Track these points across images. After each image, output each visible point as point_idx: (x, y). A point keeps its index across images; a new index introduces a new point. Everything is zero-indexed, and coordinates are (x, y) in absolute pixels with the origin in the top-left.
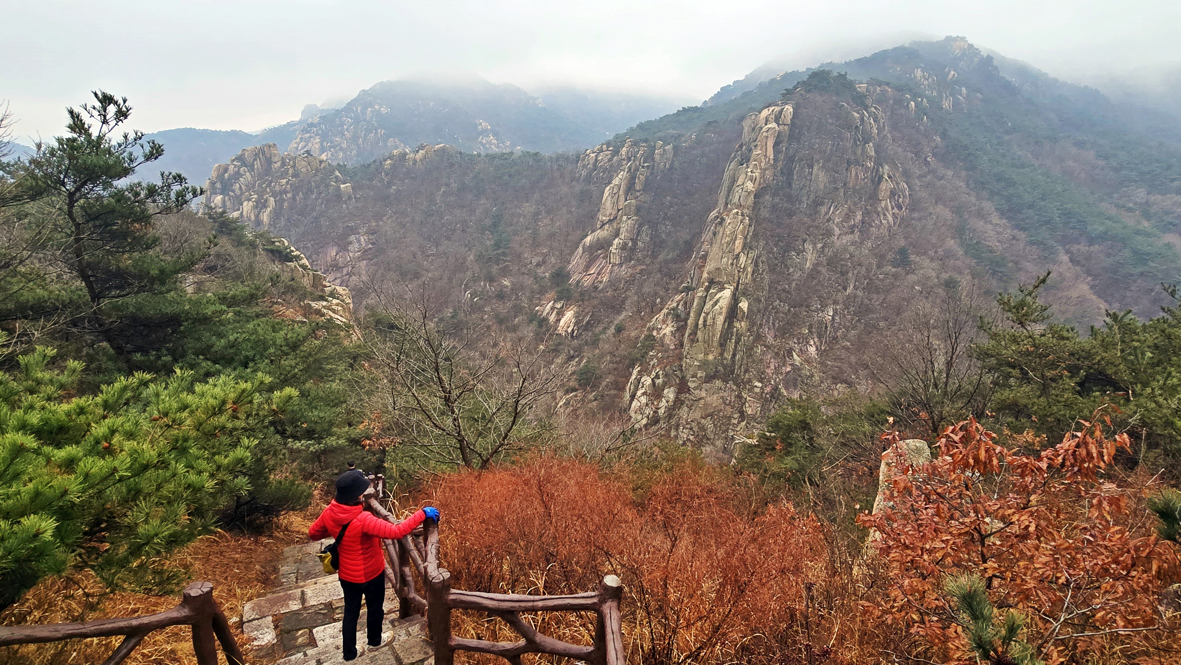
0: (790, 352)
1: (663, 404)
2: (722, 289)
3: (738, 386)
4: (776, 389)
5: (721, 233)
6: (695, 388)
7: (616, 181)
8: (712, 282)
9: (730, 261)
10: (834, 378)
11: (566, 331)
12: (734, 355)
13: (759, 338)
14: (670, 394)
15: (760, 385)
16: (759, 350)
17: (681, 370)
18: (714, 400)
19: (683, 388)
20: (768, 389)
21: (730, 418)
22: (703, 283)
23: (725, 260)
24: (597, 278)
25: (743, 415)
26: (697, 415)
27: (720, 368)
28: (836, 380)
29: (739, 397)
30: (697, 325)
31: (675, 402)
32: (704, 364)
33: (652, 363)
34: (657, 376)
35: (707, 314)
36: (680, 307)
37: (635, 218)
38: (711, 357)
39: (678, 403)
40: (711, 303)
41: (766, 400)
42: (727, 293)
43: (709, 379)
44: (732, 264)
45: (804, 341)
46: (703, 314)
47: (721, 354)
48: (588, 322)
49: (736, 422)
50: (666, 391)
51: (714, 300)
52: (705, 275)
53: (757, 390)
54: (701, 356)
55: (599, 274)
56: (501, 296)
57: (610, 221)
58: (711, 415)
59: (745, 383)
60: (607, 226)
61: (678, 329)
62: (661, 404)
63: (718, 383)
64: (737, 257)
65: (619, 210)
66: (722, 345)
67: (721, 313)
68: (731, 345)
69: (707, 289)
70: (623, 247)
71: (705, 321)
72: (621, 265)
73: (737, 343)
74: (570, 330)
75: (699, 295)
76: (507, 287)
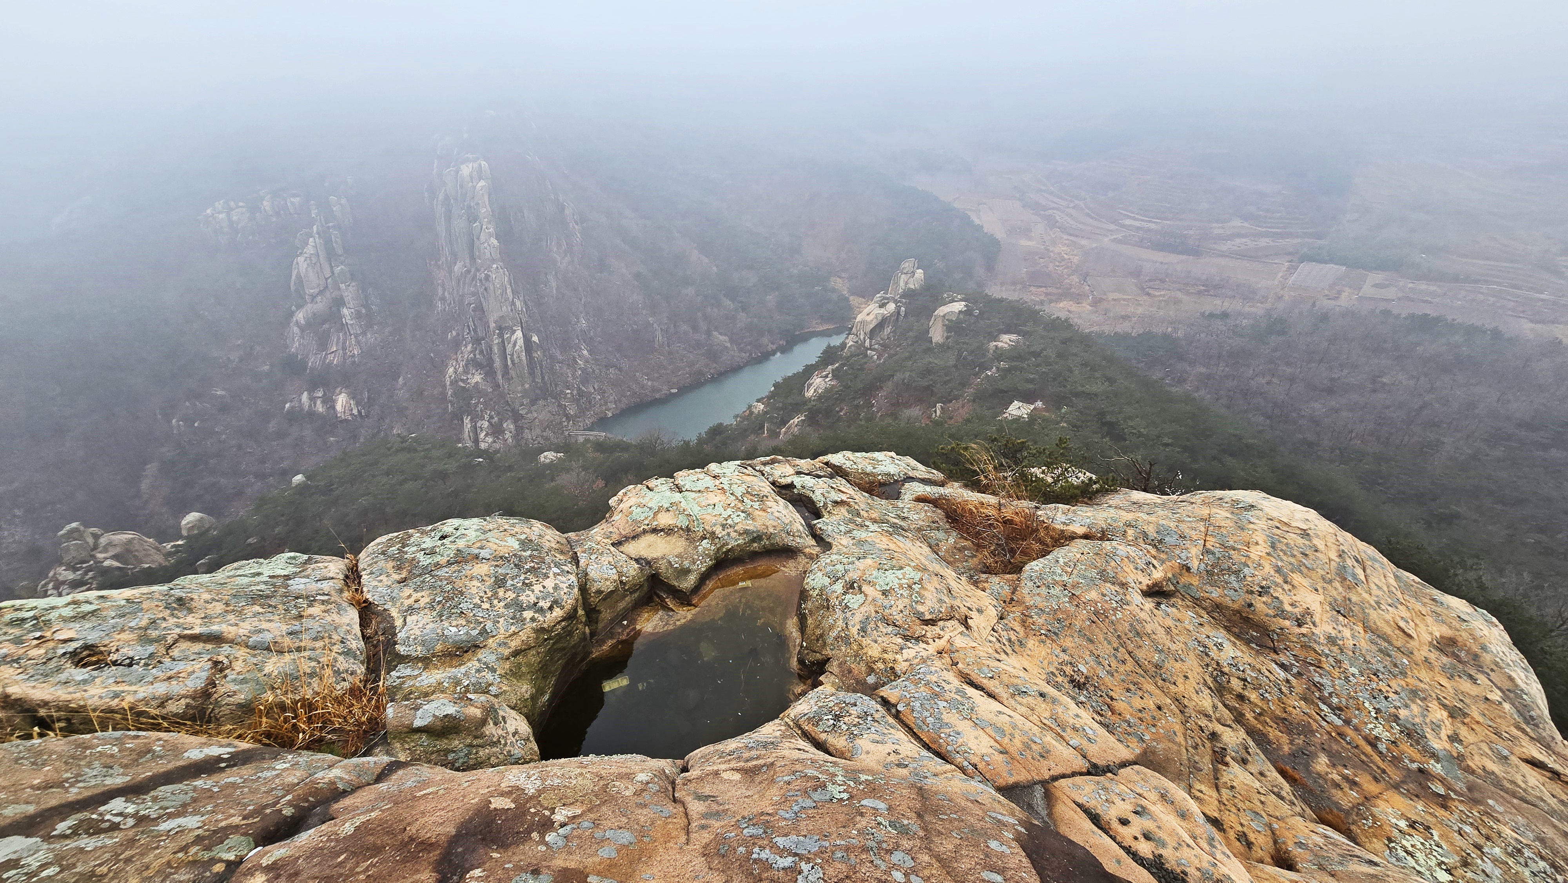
0: (574, 359)
2: (514, 332)
3: (555, 398)
9: (509, 308)
11: (352, 415)
12: (543, 378)
14: (509, 425)
15: (568, 391)
16: (557, 366)
17: (509, 405)
18: (544, 415)
19: (517, 417)
20: (575, 392)
21: (561, 423)
22: (494, 332)
23: (504, 308)
24: (345, 354)
25: (568, 417)
26: (538, 431)
27: (538, 392)
29: (560, 405)
30: (506, 366)
31: (516, 430)
32: (525, 393)
33: (478, 409)
34: (491, 417)
35: (512, 355)
36: (478, 356)
37: (354, 284)
38: (527, 386)
39: (519, 430)
41: (578, 400)
42: (519, 334)
43: (533, 402)
44: (512, 310)
45: (578, 349)
46: (509, 357)
47: (534, 381)
49: (566, 424)
50: (505, 425)
51: (512, 343)
55: (344, 349)
57: (321, 293)
59: (559, 394)
60: (319, 299)
65: (326, 279)
67: (522, 351)
68: (538, 372)
69: (501, 335)
71: (512, 361)
73: (541, 368)
75: (496, 341)
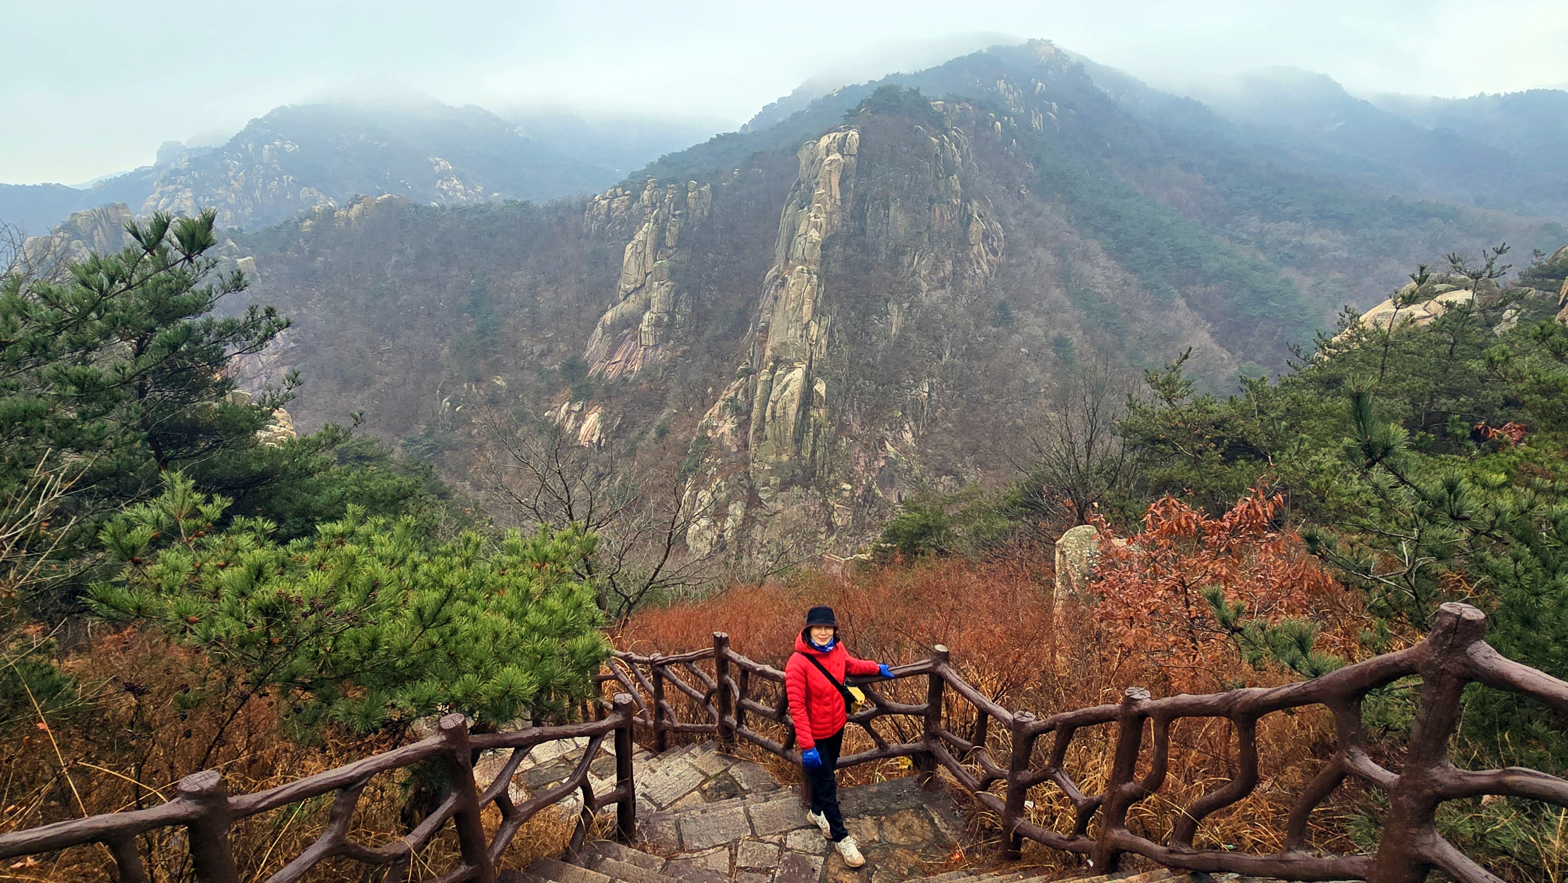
0: (882, 442)
1: (729, 523)
2: (792, 368)
3: (822, 491)
4: (869, 489)
5: (784, 297)
6: (768, 500)
7: (639, 236)
8: (777, 361)
9: (799, 333)
10: (937, 469)
11: (591, 441)
12: (814, 452)
13: (843, 428)
14: (737, 510)
15: (849, 487)
16: (844, 442)
17: (749, 479)
18: (794, 512)
19: (753, 501)
20: (860, 492)
21: (815, 533)
22: (767, 363)
23: (791, 332)
24: (625, 367)
25: (831, 527)
26: (774, 534)
27: (798, 471)
28: (940, 471)
29: (824, 504)
30: (764, 418)
31: (744, 520)
32: (777, 468)
33: (709, 473)
34: (719, 488)
35: (776, 403)
36: (739, 397)
37: (669, 283)
38: (785, 458)
39: (749, 520)
40: (779, 388)
41: (859, 505)
42: (798, 374)
43: (785, 486)
44: (801, 336)
45: (897, 426)
46: (770, 404)
47: (798, 453)
48: (620, 425)
49: (823, 537)
50: (731, 507)
51: (783, 384)
52: (768, 353)
53: (847, 494)
54: (772, 458)
55: (627, 361)
56: (494, 402)
57: (636, 290)
58: (791, 531)
59: (830, 487)
60: (632, 296)
61: (740, 425)
62: (727, 526)
63: (796, 490)
64: (807, 327)
65: (647, 275)
66: (798, 440)
67: (792, 400)
68: (809, 440)
69: (773, 371)
70: (658, 323)
71: (773, 412)
72: (656, 347)
73: (816, 436)
74: (595, 439)
75: (763, 378)
76: (500, 388)
